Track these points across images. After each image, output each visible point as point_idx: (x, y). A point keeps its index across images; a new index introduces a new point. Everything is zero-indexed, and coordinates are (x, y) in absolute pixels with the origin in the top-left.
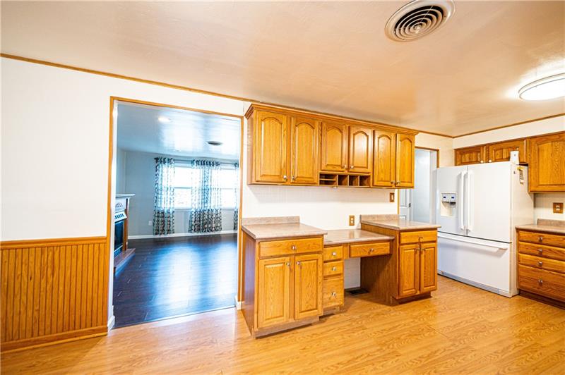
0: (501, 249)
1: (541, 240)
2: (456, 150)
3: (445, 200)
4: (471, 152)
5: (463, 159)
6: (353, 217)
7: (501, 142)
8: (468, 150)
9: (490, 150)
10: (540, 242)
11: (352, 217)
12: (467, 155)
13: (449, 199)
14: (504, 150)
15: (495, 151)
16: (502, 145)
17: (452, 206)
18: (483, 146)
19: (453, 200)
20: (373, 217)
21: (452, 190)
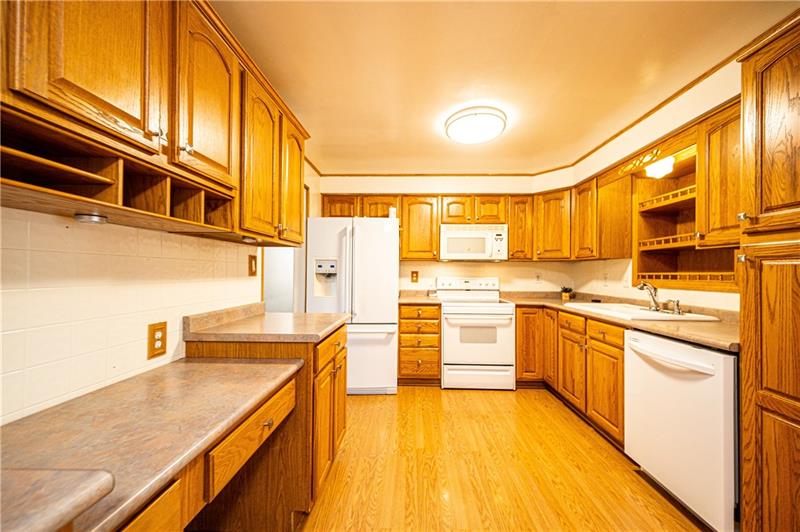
0: (389, 333)
1: (419, 315)
2: (324, 196)
3: (321, 270)
4: (342, 202)
5: (333, 211)
6: (162, 327)
7: (377, 195)
8: (339, 199)
9: (365, 202)
10: (419, 318)
11: (158, 330)
12: (338, 206)
13: (327, 269)
14: (380, 206)
15: (370, 205)
16: (376, 199)
17: (329, 280)
18: (357, 195)
19: (332, 271)
20: (217, 316)
21: (332, 255)
